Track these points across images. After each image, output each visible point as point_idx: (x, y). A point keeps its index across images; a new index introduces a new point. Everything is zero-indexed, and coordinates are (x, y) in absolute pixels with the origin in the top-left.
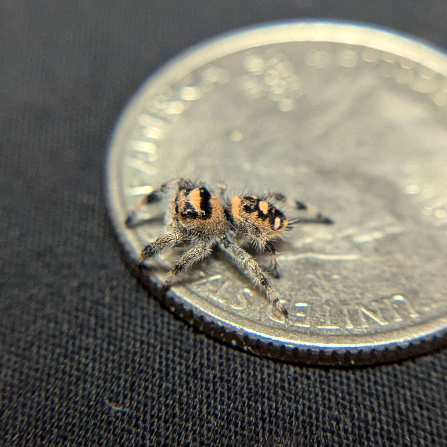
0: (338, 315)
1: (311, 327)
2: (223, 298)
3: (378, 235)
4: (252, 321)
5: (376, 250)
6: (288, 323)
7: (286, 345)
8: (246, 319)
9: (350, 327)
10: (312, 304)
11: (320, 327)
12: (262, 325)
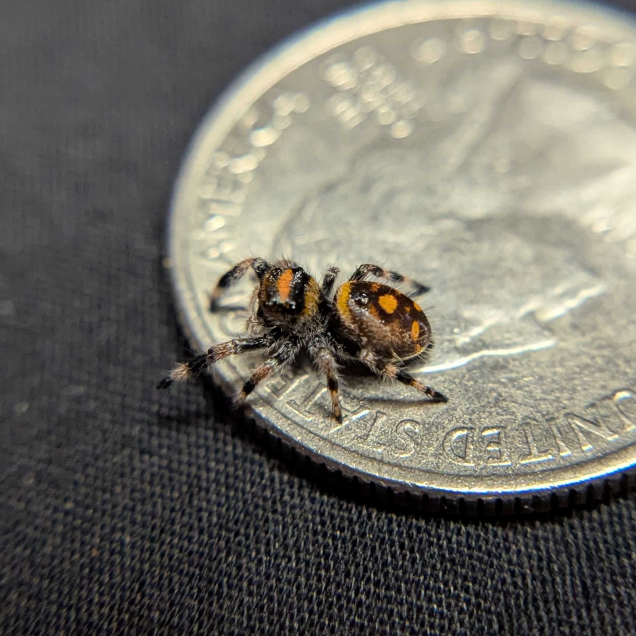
0: (546, 437)
1: (512, 464)
2: (380, 444)
3: (572, 303)
4: (428, 471)
5: (575, 327)
6: (479, 464)
7: (484, 498)
8: (419, 470)
9: (566, 453)
10: (504, 428)
11: (523, 462)
12: (443, 474)
